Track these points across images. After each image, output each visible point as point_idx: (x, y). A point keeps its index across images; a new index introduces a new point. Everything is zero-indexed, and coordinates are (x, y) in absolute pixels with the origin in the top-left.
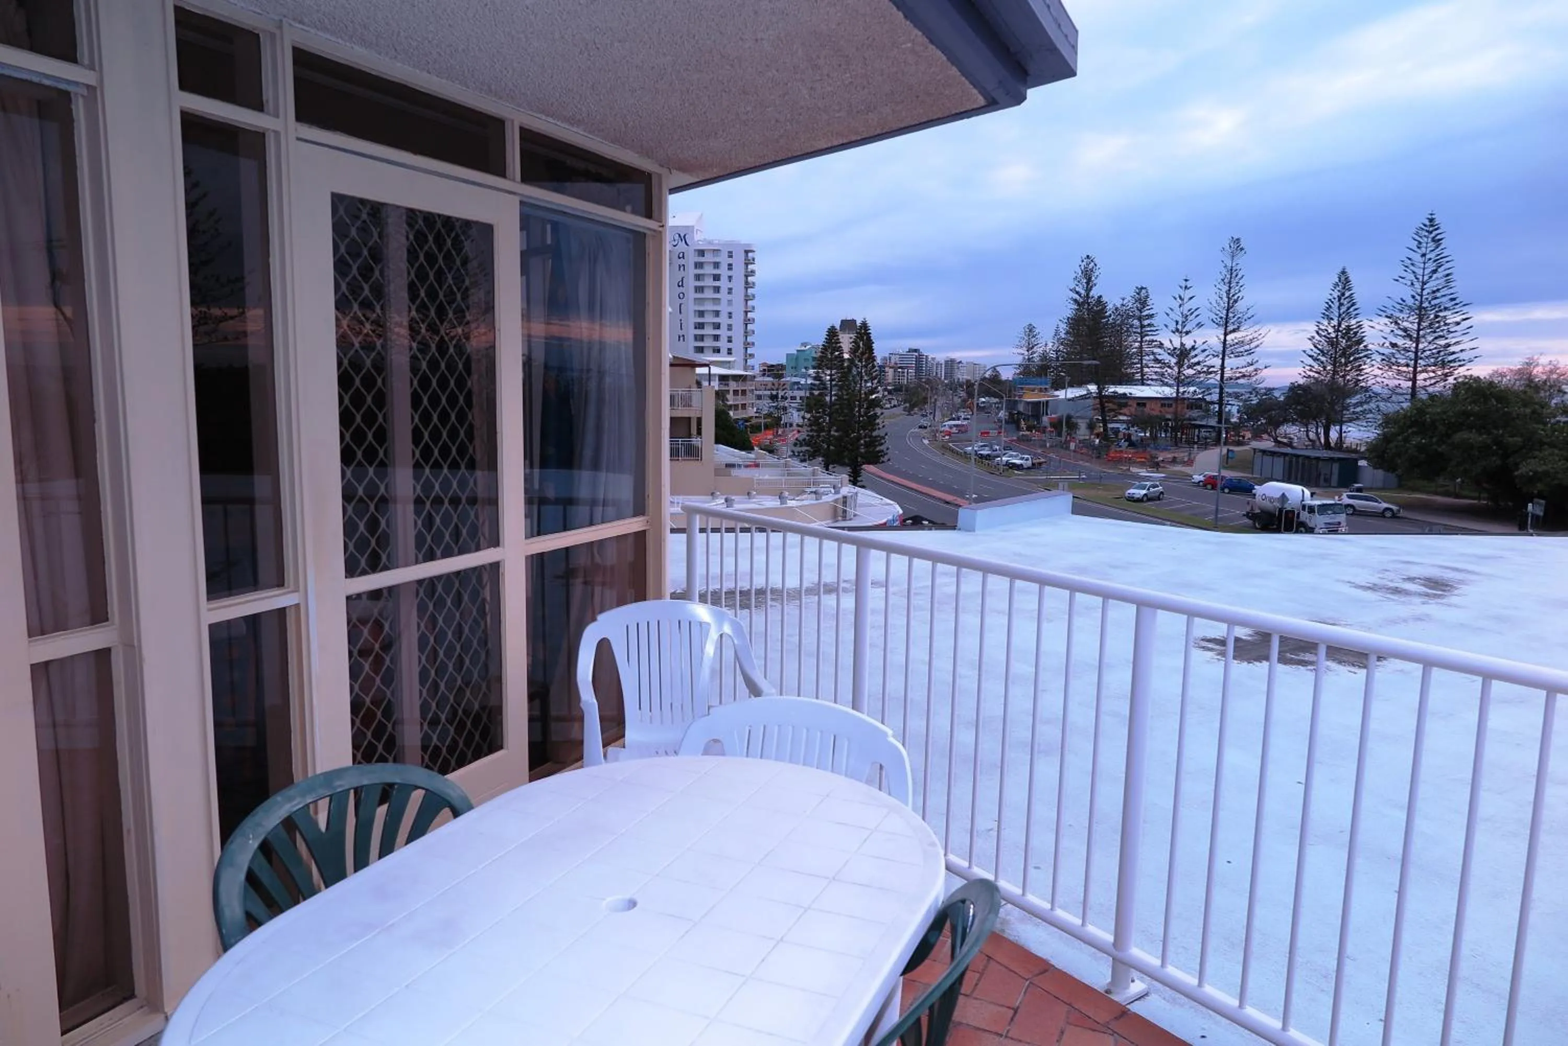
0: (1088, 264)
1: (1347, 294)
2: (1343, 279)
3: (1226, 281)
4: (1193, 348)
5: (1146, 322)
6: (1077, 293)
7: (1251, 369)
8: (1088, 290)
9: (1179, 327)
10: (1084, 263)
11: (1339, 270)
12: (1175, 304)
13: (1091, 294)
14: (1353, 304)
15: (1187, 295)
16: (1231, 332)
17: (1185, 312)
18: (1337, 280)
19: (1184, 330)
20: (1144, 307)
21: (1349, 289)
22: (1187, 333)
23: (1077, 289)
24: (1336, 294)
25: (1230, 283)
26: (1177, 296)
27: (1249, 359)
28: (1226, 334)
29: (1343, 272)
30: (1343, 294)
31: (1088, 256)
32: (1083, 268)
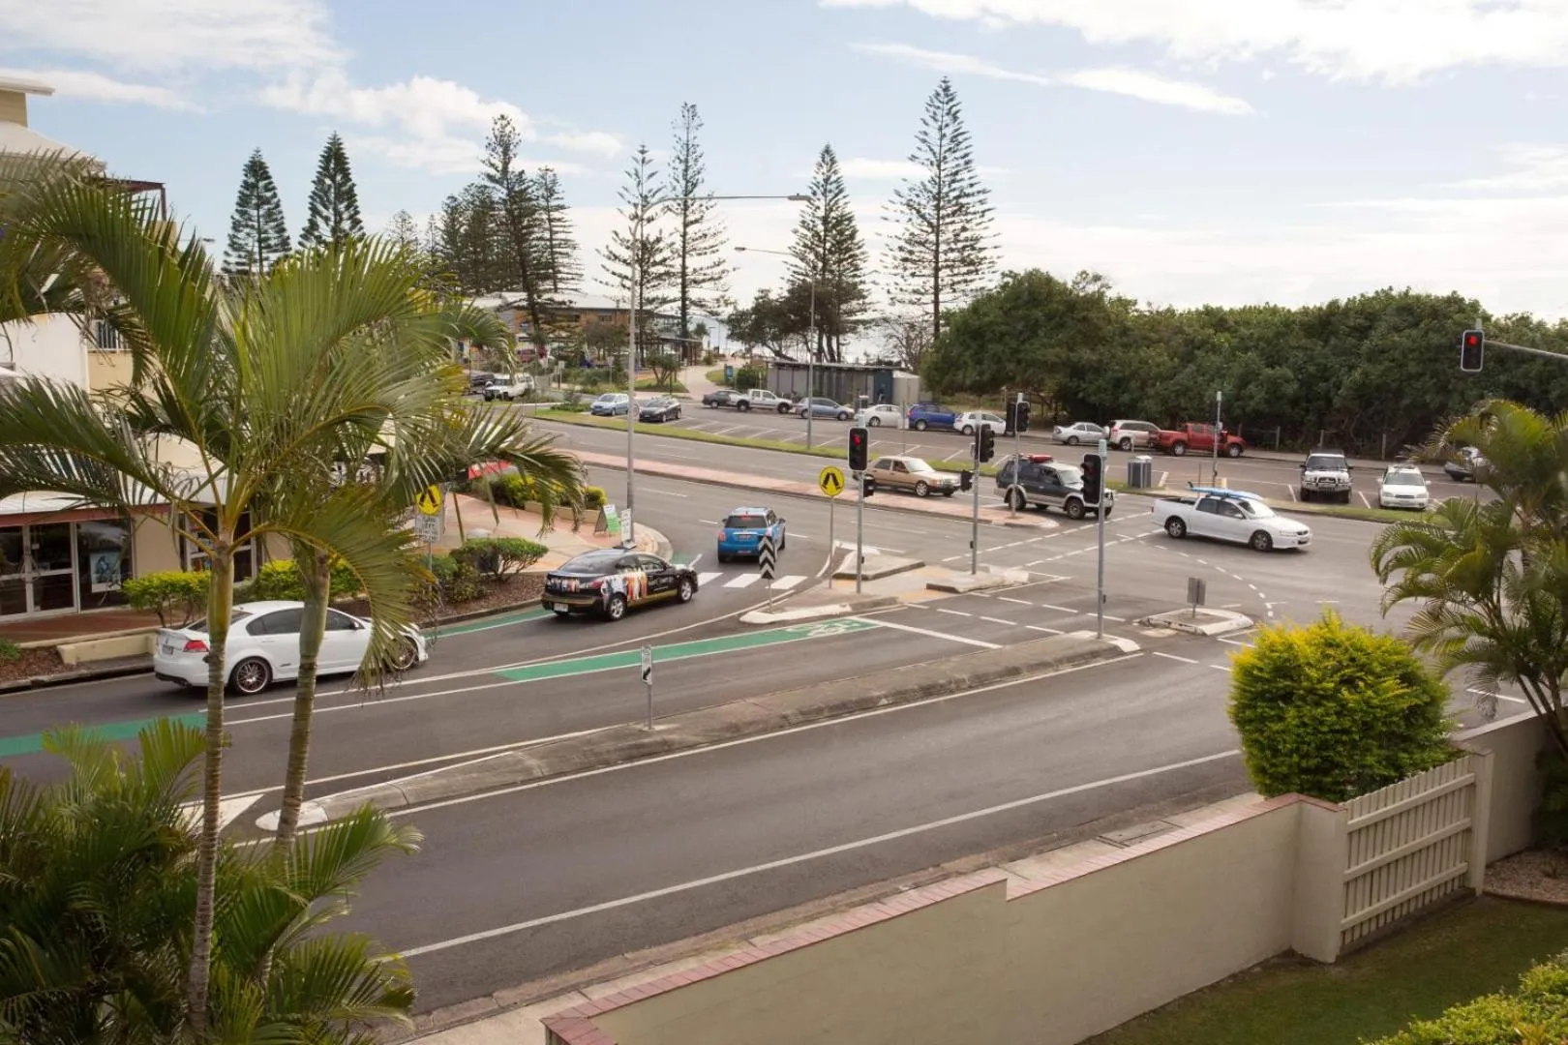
0: (503, 127)
1: (834, 178)
2: (827, 159)
3: (682, 158)
4: (658, 240)
5: (555, 215)
6: (492, 165)
7: (717, 270)
8: (506, 164)
9: (639, 213)
10: (498, 126)
11: (822, 148)
12: (632, 182)
13: (511, 168)
14: (841, 191)
15: (647, 170)
16: (692, 223)
17: (644, 193)
18: (820, 160)
19: (645, 216)
20: (552, 195)
21: (835, 172)
22: (650, 220)
23: (493, 161)
24: (820, 178)
25: (686, 161)
26: (633, 172)
27: (715, 258)
28: (686, 225)
29: (827, 151)
30: (829, 178)
31: (503, 117)
32: (497, 133)
